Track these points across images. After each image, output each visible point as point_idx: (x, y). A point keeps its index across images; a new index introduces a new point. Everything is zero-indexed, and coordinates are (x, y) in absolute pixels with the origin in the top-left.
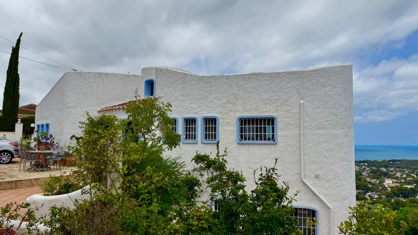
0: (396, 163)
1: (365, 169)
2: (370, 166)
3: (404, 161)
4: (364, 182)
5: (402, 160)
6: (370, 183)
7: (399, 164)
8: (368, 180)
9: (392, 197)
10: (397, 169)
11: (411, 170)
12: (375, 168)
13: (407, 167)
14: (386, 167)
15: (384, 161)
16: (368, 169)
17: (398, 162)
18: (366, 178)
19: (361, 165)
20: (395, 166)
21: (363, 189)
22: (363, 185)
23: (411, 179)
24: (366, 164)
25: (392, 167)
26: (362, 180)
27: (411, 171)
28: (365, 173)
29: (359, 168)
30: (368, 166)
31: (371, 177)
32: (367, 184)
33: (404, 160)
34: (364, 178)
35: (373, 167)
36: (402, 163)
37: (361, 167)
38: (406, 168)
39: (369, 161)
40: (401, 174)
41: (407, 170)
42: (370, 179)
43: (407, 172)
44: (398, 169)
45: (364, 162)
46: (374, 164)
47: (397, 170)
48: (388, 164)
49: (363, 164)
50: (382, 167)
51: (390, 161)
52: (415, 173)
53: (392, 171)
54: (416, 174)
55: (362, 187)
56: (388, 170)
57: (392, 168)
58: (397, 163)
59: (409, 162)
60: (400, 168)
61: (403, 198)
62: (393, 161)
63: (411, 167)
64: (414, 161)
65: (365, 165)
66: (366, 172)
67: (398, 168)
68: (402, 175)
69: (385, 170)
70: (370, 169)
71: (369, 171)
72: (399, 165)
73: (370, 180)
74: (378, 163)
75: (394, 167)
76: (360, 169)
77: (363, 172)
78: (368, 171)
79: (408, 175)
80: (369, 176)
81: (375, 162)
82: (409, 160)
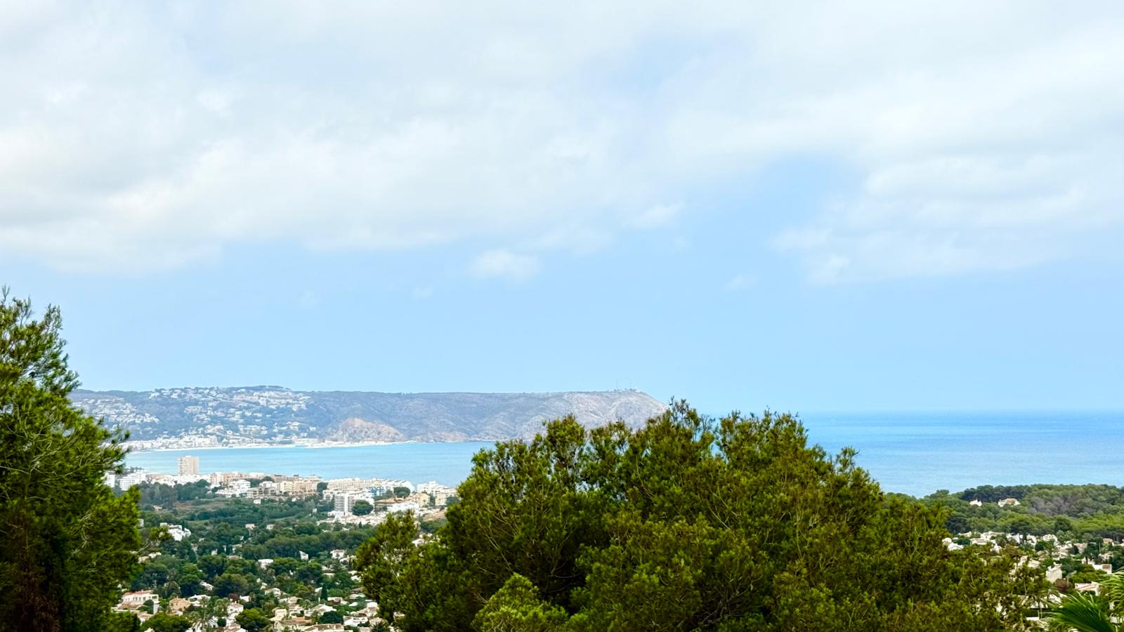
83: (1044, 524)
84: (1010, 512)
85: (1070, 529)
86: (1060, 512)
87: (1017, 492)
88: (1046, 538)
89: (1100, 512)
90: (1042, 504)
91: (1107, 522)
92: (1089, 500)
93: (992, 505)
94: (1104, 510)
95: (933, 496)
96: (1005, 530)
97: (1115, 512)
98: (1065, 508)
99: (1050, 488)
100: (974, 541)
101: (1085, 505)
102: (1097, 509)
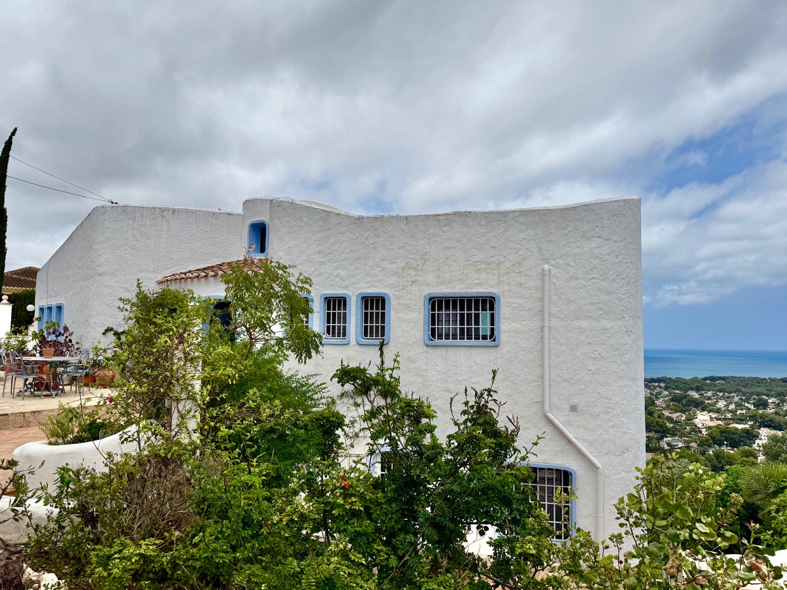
0: (717, 382)
1: (660, 393)
2: (669, 388)
3: (732, 380)
4: (659, 417)
5: (728, 378)
6: (670, 419)
7: (722, 384)
8: (666, 413)
9: (710, 446)
10: (718, 393)
11: (744, 395)
12: (678, 392)
13: (737, 391)
14: (698, 389)
15: (695, 380)
16: (666, 393)
17: (720, 381)
18: (661, 410)
19: (654, 386)
20: (715, 389)
21: (656, 432)
22: (657, 423)
23: (744, 412)
24: (663, 385)
25: (709, 391)
26: (656, 415)
27: (743, 398)
28: (661, 401)
29: (649, 391)
30: (666, 388)
31: (671, 409)
32: (663, 422)
33: (732, 377)
34: (659, 410)
35: (674, 389)
36: (729, 382)
37: (653, 390)
38: (735, 392)
39: (667, 379)
40: (725, 403)
41: (737, 397)
42: (670, 413)
43: (736, 399)
44: (721, 394)
45: (659, 380)
46: (677, 384)
47: (718, 396)
48: (703, 384)
49: (657, 384)
50: (692, 389)
51: (705, 379)
52: (751, 402)
53: (709, 398)
54: (753, 403)
55: (654, 427)
56: (703, 395)
57: (709, 393)
58: (719, 383)
59: (741, 381)
60: (724, 392)
61: (729, 448)
62: (712, 379)
63: (743, 389)
64: (749, 379)
65: (660, 387)
66: (662, 399)
67: (720, 391)
68: (727, 406)
69: (698, 396)
70: (670, 393)
71: (667, 398)
72: (723, 387)
73: (670, 415)
74: (685, 382)
75: (713, 390)
76: (652, 394)
77: (657, 398)
78: (665, 397)
79: (739, 405)
80: (668, 407)
81: (678, 380)
82: (740, 377)
88: (732, 395)
90: (732, 383)
92: (750, 382)
93: (714, 382)
96: (717, 391)
97: (759, 386)
98: (740, 384)
99: (736, 377)
100: (705, 395)
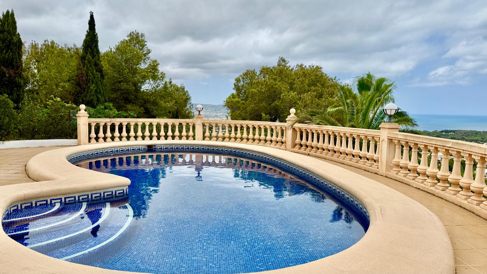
83: (459, 138)
84: (451, 135)
85: (465, 139)
86: (463, 136)
87: (454, 131)
89: (473, 136)
91: (474, 138)
94: (474, 136)
95: (434, 131)
101: (469, 134)
102: (472, 135)
